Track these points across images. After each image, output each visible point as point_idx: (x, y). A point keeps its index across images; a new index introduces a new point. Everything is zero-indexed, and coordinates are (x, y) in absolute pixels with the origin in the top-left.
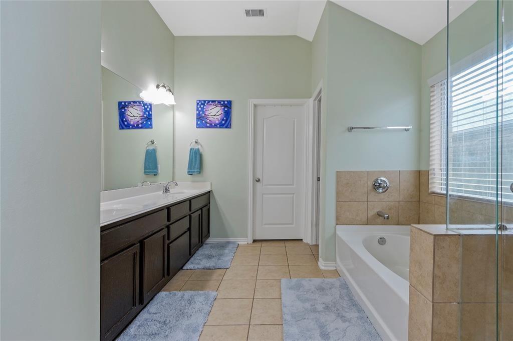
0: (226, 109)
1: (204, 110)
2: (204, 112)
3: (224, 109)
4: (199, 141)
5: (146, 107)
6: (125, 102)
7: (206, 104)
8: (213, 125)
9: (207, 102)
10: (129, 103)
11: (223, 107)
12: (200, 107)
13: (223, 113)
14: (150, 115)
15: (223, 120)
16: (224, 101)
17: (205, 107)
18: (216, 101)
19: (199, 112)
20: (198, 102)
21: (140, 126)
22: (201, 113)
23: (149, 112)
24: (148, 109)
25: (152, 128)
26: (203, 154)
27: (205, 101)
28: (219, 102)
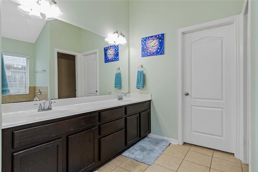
0: (160, 41)
1: (146, 44)
2: (146, 46)
3: (159, 41)
4: (143, 66)
5: (116, 48)
6: (107, 48)
7: (147, 40)
8: (152, 53)
9: (147, 38)
10: (108, 47)
11: (158, 40)
12: (144, 42)
13: (158, 44)
14: (118, 53)
15: (158, 49)
16: (159, 35)
17: (146, 42)
18: (153, 36)
19: (143, 46)
20: (142, 39)
21: (113, 60)
22: (144, 46)
23: (117, 51)
24: (117, 50)
25: (119, 60)
26: (146, 74)
27: (146, 38)
28: (155, 36)
